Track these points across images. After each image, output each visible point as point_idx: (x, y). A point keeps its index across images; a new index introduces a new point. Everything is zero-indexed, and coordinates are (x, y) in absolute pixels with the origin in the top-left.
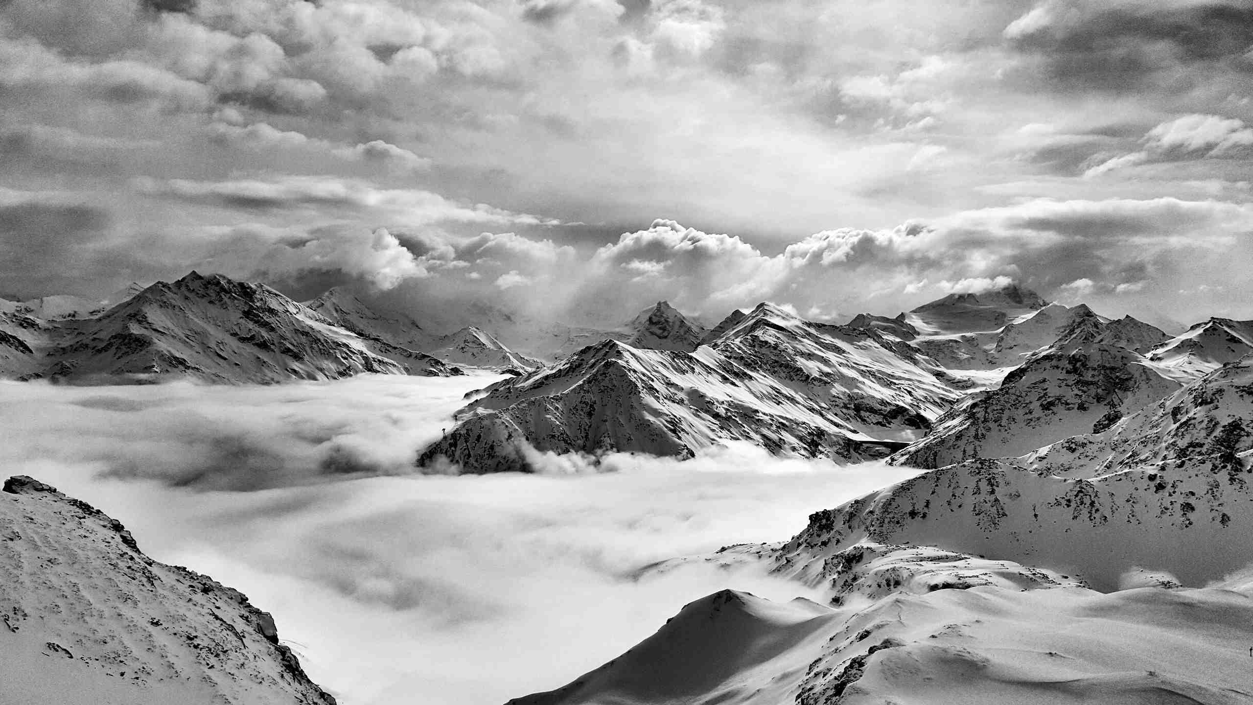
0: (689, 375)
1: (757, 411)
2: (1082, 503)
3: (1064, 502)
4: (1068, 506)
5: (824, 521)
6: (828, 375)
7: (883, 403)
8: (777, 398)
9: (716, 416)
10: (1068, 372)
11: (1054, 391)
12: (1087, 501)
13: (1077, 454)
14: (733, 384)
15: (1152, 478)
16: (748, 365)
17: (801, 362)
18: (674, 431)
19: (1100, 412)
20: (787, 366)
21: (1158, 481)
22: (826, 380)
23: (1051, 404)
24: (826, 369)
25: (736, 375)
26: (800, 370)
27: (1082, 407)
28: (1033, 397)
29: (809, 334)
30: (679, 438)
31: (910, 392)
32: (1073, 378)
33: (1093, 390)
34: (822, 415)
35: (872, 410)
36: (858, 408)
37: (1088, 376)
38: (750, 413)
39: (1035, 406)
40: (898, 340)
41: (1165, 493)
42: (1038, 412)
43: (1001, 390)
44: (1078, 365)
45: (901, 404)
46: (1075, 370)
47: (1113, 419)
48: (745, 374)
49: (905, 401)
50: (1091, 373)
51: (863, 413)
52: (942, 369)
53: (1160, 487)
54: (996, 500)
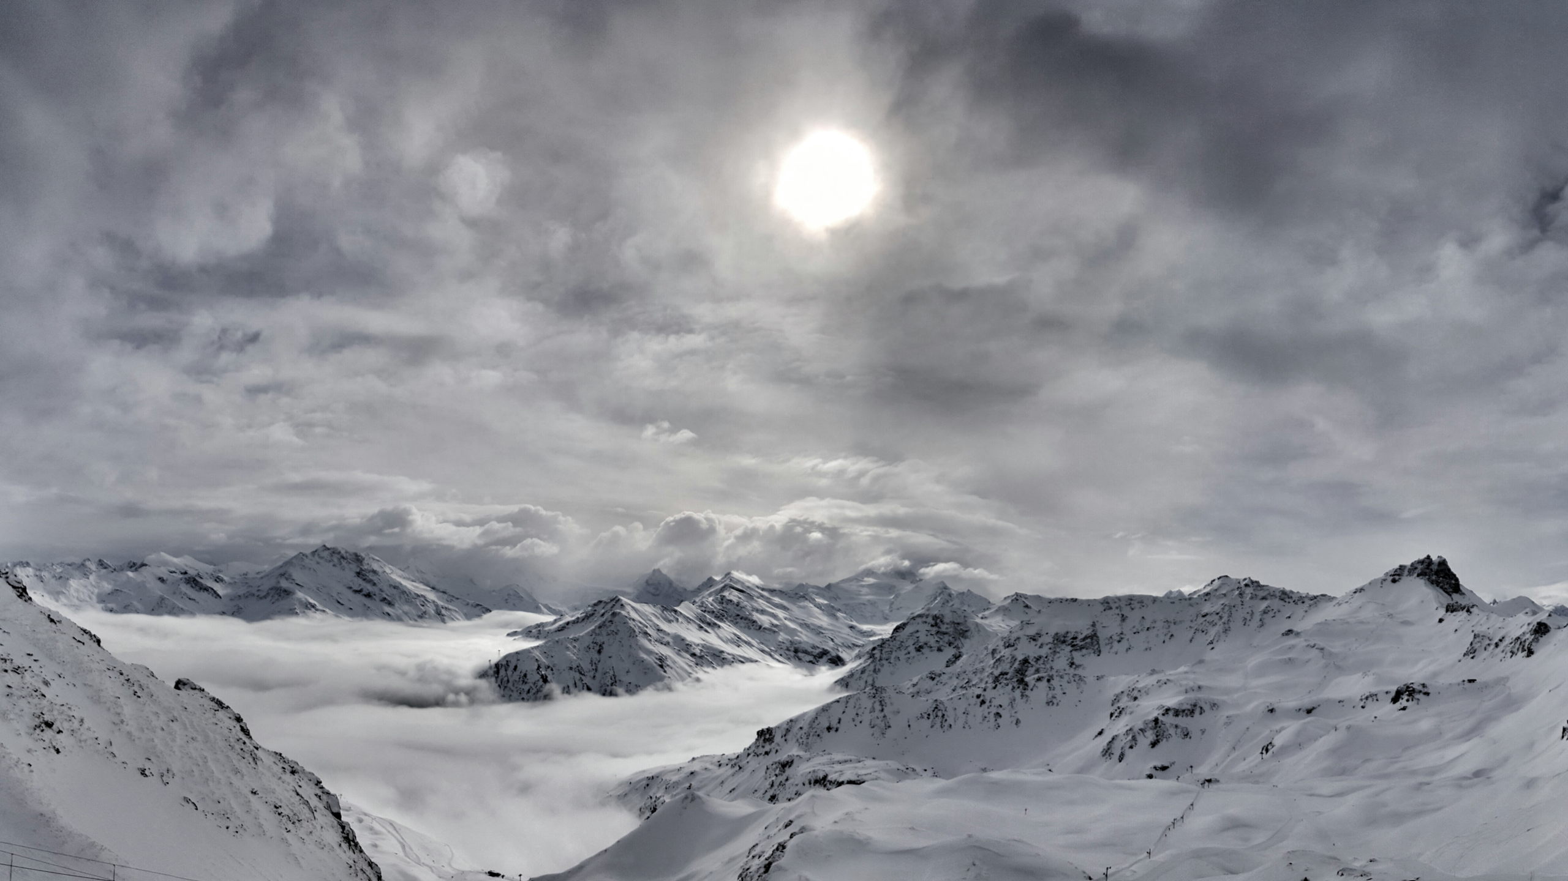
0: (674, 624)
1: (722, 652)
2: (937, 716)
3: (926, 716)
4: (928, 718)
5: (767, 736)
6: (776, 626)
7: (814, 647)
8: (737, 642)
9: (693, 655)
10: (932, 626)
11: (923, 639)
12: (940, 714)
13: (935, 681)
14: (706, 631)
15: (978, 696)
16: (717, 617)
17: (756, 616)
18: (661, 666)
19: (949, 652)
20: (746, 619)
21: (981, 698)
22: (773, 630)
23: (921, 647)
24: (775, 622)
25: (709, 624)
26: (754, 622)
27: (939, 650)
28: (910, 642)
29: (762, 596)
30: (665, 672)
31: (832, 640)
32: (935, 629)
33: (946, 638)
34: (771, 655)
35: (806, 652)
36: (796, 651)
37: (943, 628)
38: (718, 654)
39: (912, 649)
40: (826, 602)
41: (985, 706)
42: (913, 653)
43: (891, 637)
44: (938, 621)
45: (826, 648)
46: (936, 625)
47: (957, 657)
48: (715, 624)
49: (829, 646)
50: (946, 626)
51: (800, 655)
52: (854, 623)
53: (983, 702)
54: (885, 716)
